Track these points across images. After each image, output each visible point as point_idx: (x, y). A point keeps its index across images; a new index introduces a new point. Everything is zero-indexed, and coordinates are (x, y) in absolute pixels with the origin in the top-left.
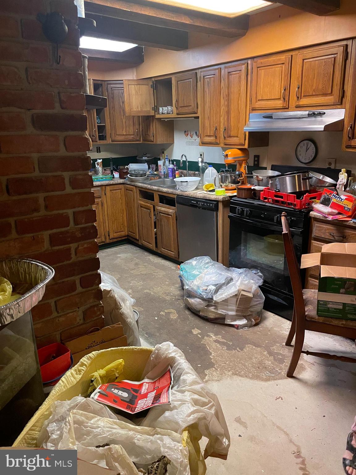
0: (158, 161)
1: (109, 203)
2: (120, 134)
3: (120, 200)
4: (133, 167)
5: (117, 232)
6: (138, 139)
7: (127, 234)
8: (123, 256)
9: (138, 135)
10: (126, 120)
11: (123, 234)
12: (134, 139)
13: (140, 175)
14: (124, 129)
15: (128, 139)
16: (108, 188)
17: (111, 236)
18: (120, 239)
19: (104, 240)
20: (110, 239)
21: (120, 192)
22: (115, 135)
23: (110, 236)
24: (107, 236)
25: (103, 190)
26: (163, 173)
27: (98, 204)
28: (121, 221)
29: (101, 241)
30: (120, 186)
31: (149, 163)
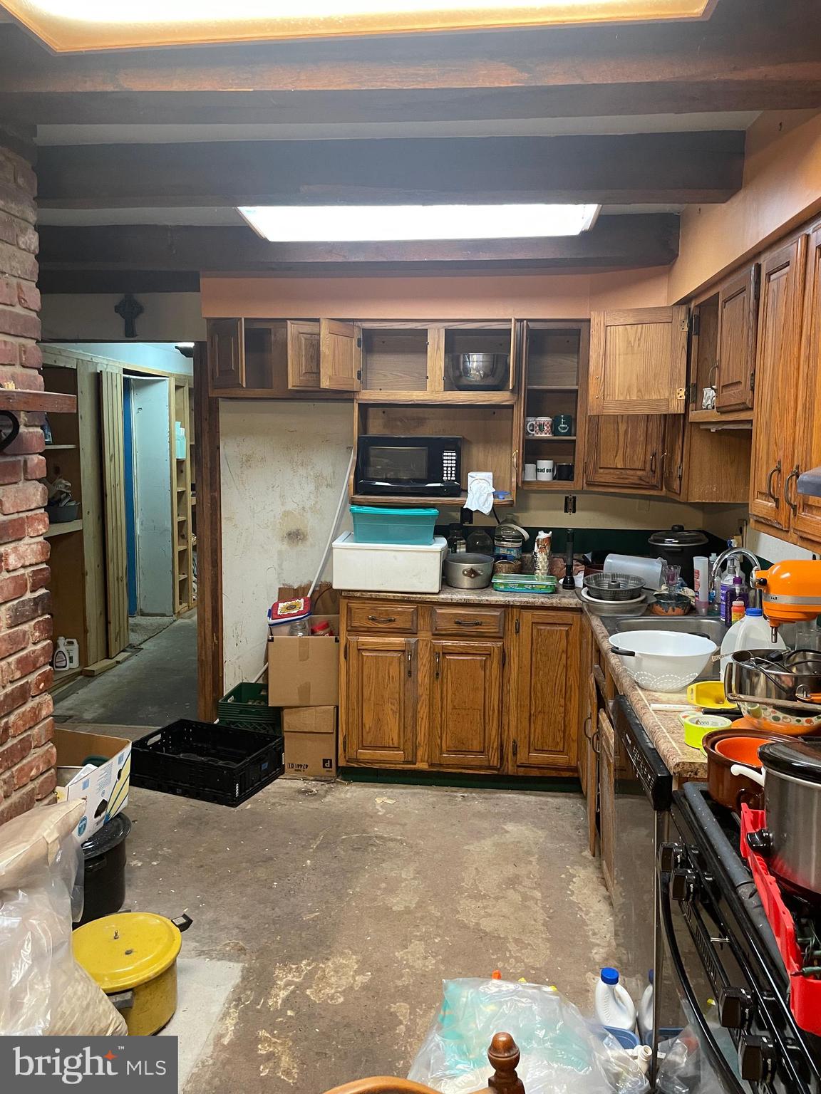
0: (696, 558)
1: (526, 661)
2: (609, 466)
3: (564, 656)
4: (614, 562)
5: (543, 751)
6: (654, 482)
7: (573, 764)
9: (654, 472)
10: (628, 427)
11: (561, 759)
12: (643, 483)
14: (621, 452)
15: (627, 481)
16: (527, 615)
17: (522, 757)
18: (554, 774)
19: (495, 761)
20: (518, 766)
21: (564, 633)
22: (595, 468)
23: (518, 755)
24: (510, 755)
25: (512, 618)
27: (490, 655)
28: (560, 718)
29: (486, 763)
30: (569, 614)
31: (672, 557)
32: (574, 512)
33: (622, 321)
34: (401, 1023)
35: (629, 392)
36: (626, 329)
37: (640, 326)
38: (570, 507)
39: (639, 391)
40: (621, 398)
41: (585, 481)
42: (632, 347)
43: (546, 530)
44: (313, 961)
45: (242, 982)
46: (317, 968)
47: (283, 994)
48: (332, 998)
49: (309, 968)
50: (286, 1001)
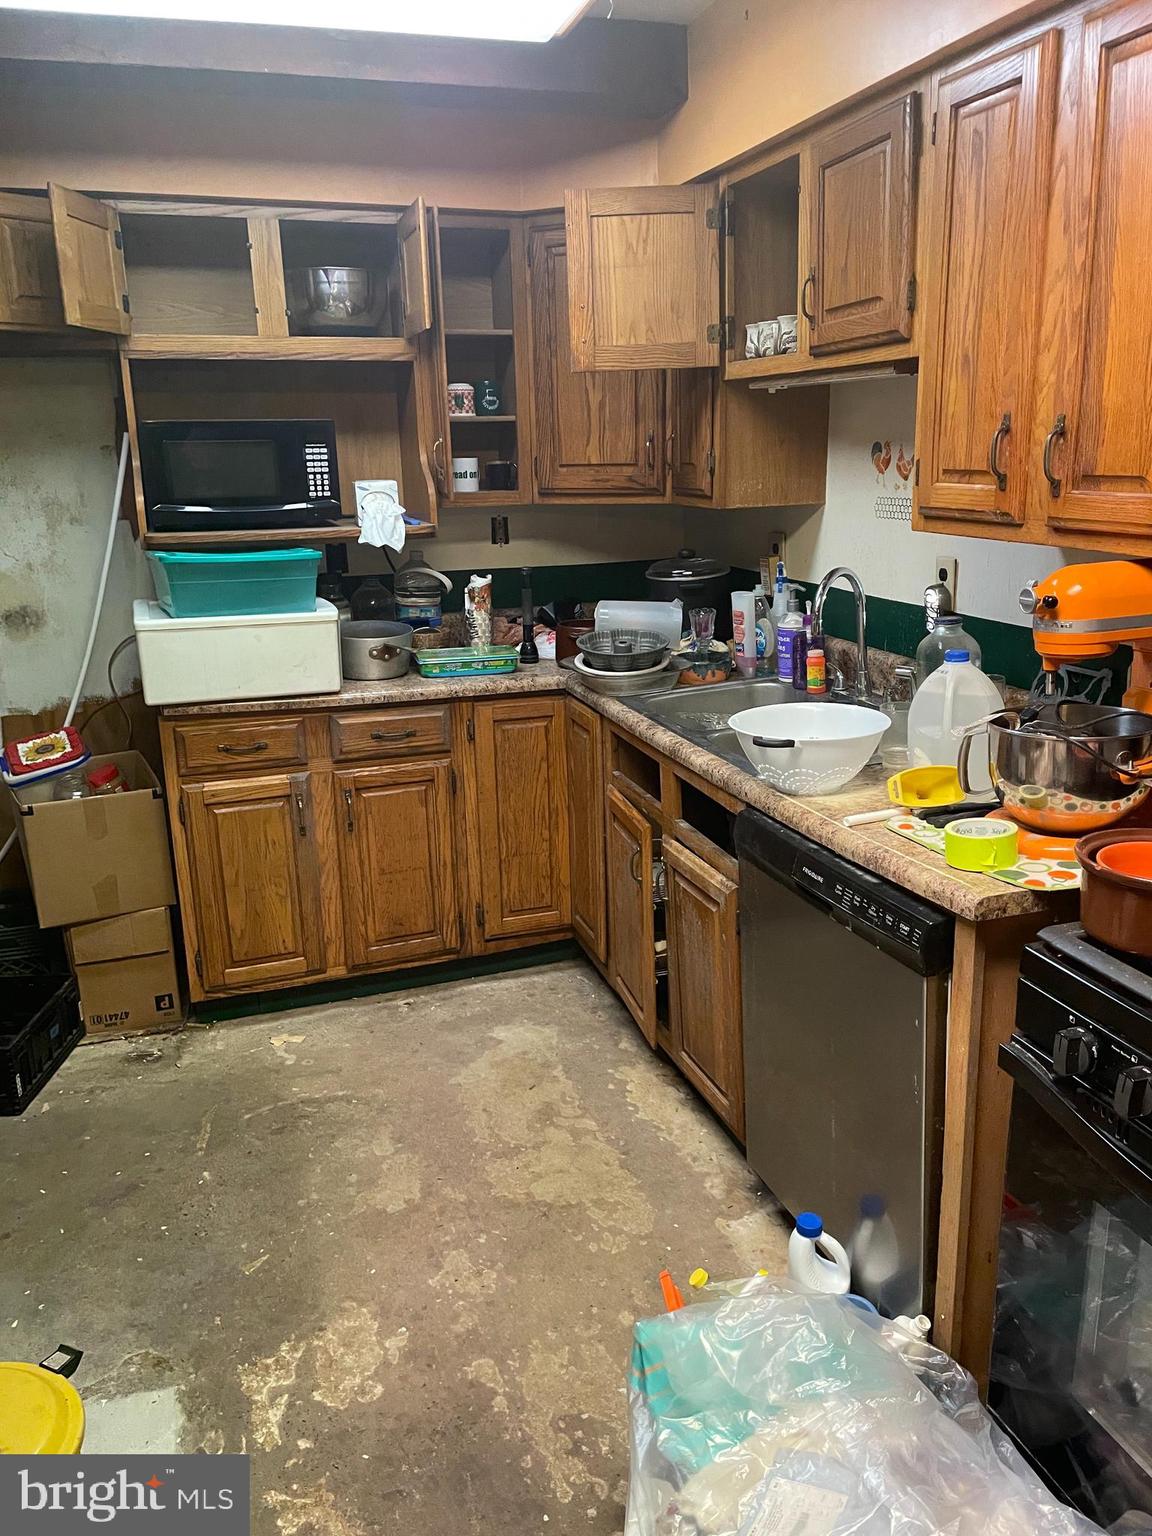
0: (734, 595)
1: (489, 781)
2: (577, 462)
3: (544, 765)
4: (612, 614)
5: (521, 911)
6: (653, 483)
7: (567, 921)
8: (515, 1037)
9: (652, 467)
10: (604, 397)
11: (548, 917)
12: (635, 486)
13: (623, 663)
14: (594, 440)
15: (608, 485)
16: (485, 711)
17: (492, 927)
18: (538, 941)
19: (453, 942)
20: (488, 941)
21: (543, 731)
22: (552, 465)
23: (487, 926)
24: (474, 927)
25: (462, 720)
26: (749, 652)
27: (432, 781)
28: (543, 858)
29: (439, 947)
30: (547, 702)
31: (692, 598)
32: (507, 542)
33: (616, 208)
34: (496, 1393)
35: (633, 329)
36: (623, 222)
37: (644, 217)
38: (500, 533)
39: (650, 329)
40: (622, 342)
41: (536, 490)
42: (635, 254)
43: (482, 574)
44: (299, 1339)
45: (190, 1419)
46: (309, 1350)
47: (275, 1415)
48: (363, 1392)
49: (298, 1355)
50: (286, 1425)
